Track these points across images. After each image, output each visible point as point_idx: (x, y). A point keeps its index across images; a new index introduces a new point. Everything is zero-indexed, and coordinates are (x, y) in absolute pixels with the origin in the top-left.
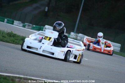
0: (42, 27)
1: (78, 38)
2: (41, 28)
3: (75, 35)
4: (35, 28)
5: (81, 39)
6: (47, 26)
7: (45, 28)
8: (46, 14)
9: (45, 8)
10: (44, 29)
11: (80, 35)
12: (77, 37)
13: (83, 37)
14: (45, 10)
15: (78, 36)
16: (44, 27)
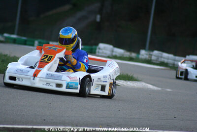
0: (94, 47)
1: (153, 58)
2: (92, 49)
3: (147, 54)
5: (158, 58)
6: (101, 45)
7: (99, 49)
8: (98, 27)
9: (96, 17)
10: (97, 50)
11: (156, 52)
12: (151, 58)
13: (160, 55)
14: (95, 20)
15: (151, 55)
16: (98, 47)
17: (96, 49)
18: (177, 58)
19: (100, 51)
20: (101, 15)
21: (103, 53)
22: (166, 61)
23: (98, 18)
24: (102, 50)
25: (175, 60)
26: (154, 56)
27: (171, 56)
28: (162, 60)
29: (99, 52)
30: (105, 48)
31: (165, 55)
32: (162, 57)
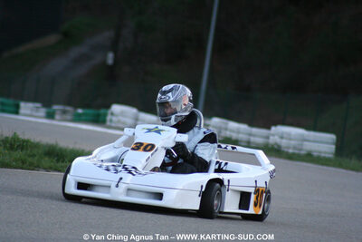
0: (102, 111)
2: (98, 115)
4: (84, 118)
6: (116, 108)
7: (112, 114)
8: (110, 74)
9: (106, 56)
10: (109, 117)
11: (216, 120)
13: (223, 126)
14: (104, 63)
16: (109, 112)
17: (105, 115)
18: (255, 130)
19: (114, 119)
20: (115, 52)
21: (119, 121)
22: (234, 136)
23: (110, 58)
24: (117, 116)
25: (250, 135)
26: (213, 127)
27: (244, 127)
28: (228, 134)
29: (111, 121)
30: (122, 114)
31: (233, 125)
32: (226, 129)
